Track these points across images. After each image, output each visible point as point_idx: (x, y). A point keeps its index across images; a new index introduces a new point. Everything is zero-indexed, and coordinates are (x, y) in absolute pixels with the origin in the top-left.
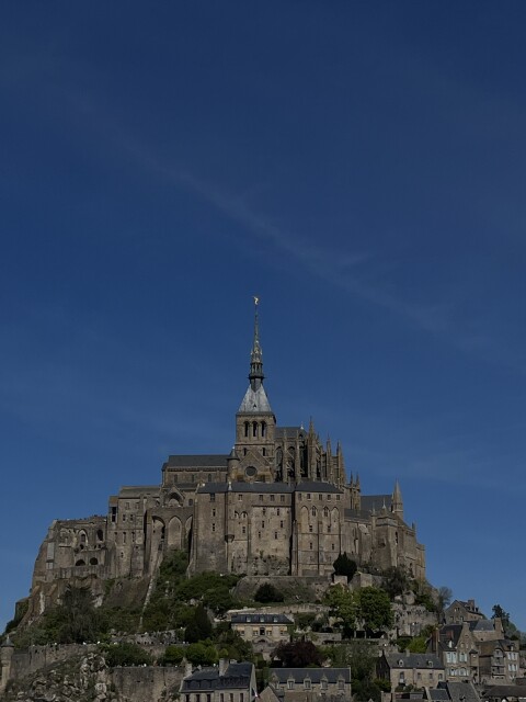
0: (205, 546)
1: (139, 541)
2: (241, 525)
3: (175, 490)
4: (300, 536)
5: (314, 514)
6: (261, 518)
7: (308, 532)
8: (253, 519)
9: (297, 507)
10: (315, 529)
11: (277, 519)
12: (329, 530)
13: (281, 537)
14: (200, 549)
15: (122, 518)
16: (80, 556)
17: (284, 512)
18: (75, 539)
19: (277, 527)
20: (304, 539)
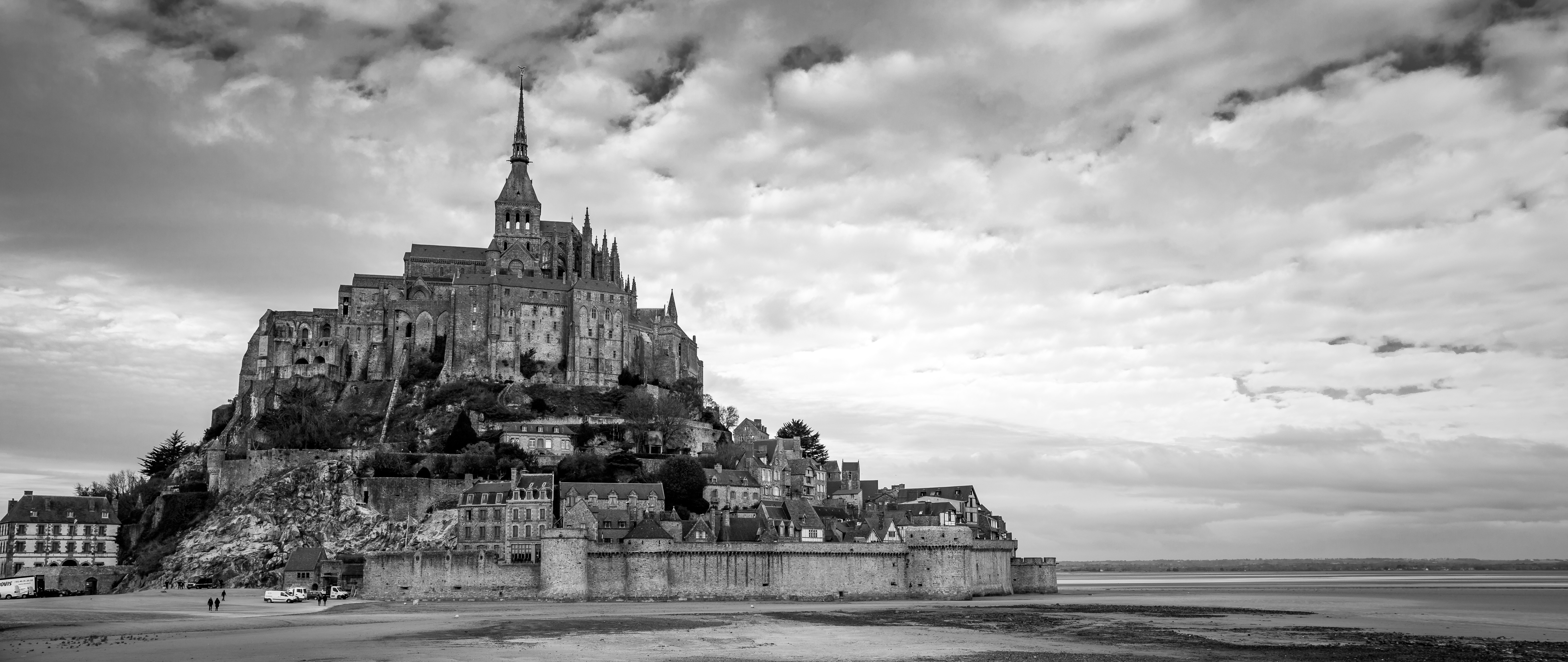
0: (464, 347)
1: (377, 338)
2: (508, 325)
3: (421, 282)
4: (577, 340)
5: (594, 316)
6: (531, 318)
7: (587, 336)
8: (522, 318)
9: (576, 307)
10: (594, 332)
11: (550, 320)
12: (611, 336)
13: (554, 342)
14: (457, 350)
15: (356, 310)
16: (302, 354)
17: (558, 311)
18: (295, 334)
19: (550, 329)
20: (583, 344)
